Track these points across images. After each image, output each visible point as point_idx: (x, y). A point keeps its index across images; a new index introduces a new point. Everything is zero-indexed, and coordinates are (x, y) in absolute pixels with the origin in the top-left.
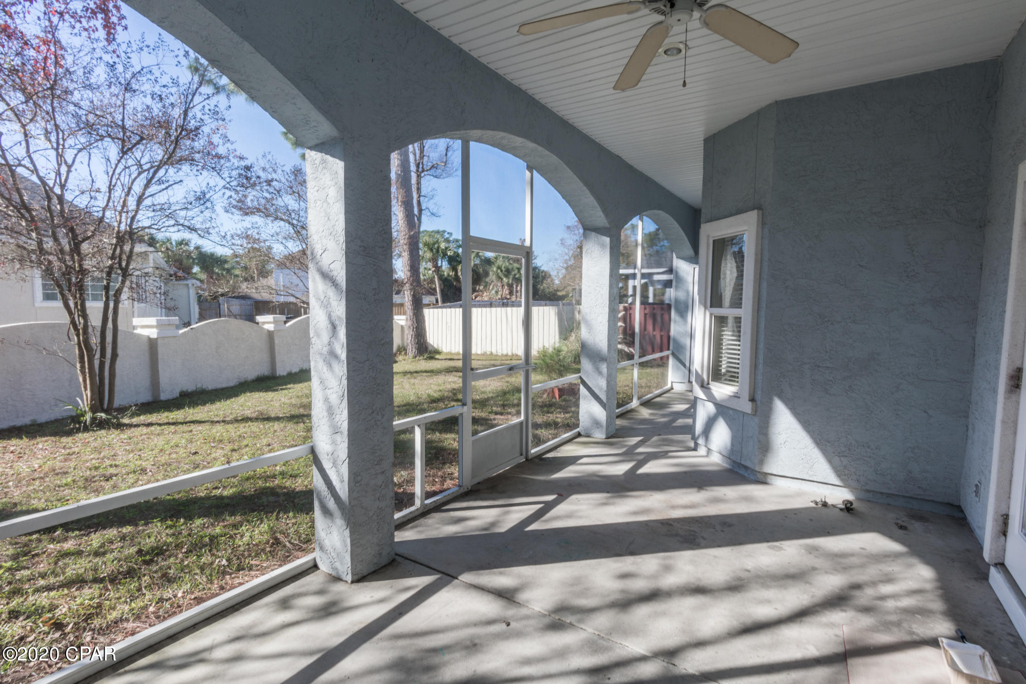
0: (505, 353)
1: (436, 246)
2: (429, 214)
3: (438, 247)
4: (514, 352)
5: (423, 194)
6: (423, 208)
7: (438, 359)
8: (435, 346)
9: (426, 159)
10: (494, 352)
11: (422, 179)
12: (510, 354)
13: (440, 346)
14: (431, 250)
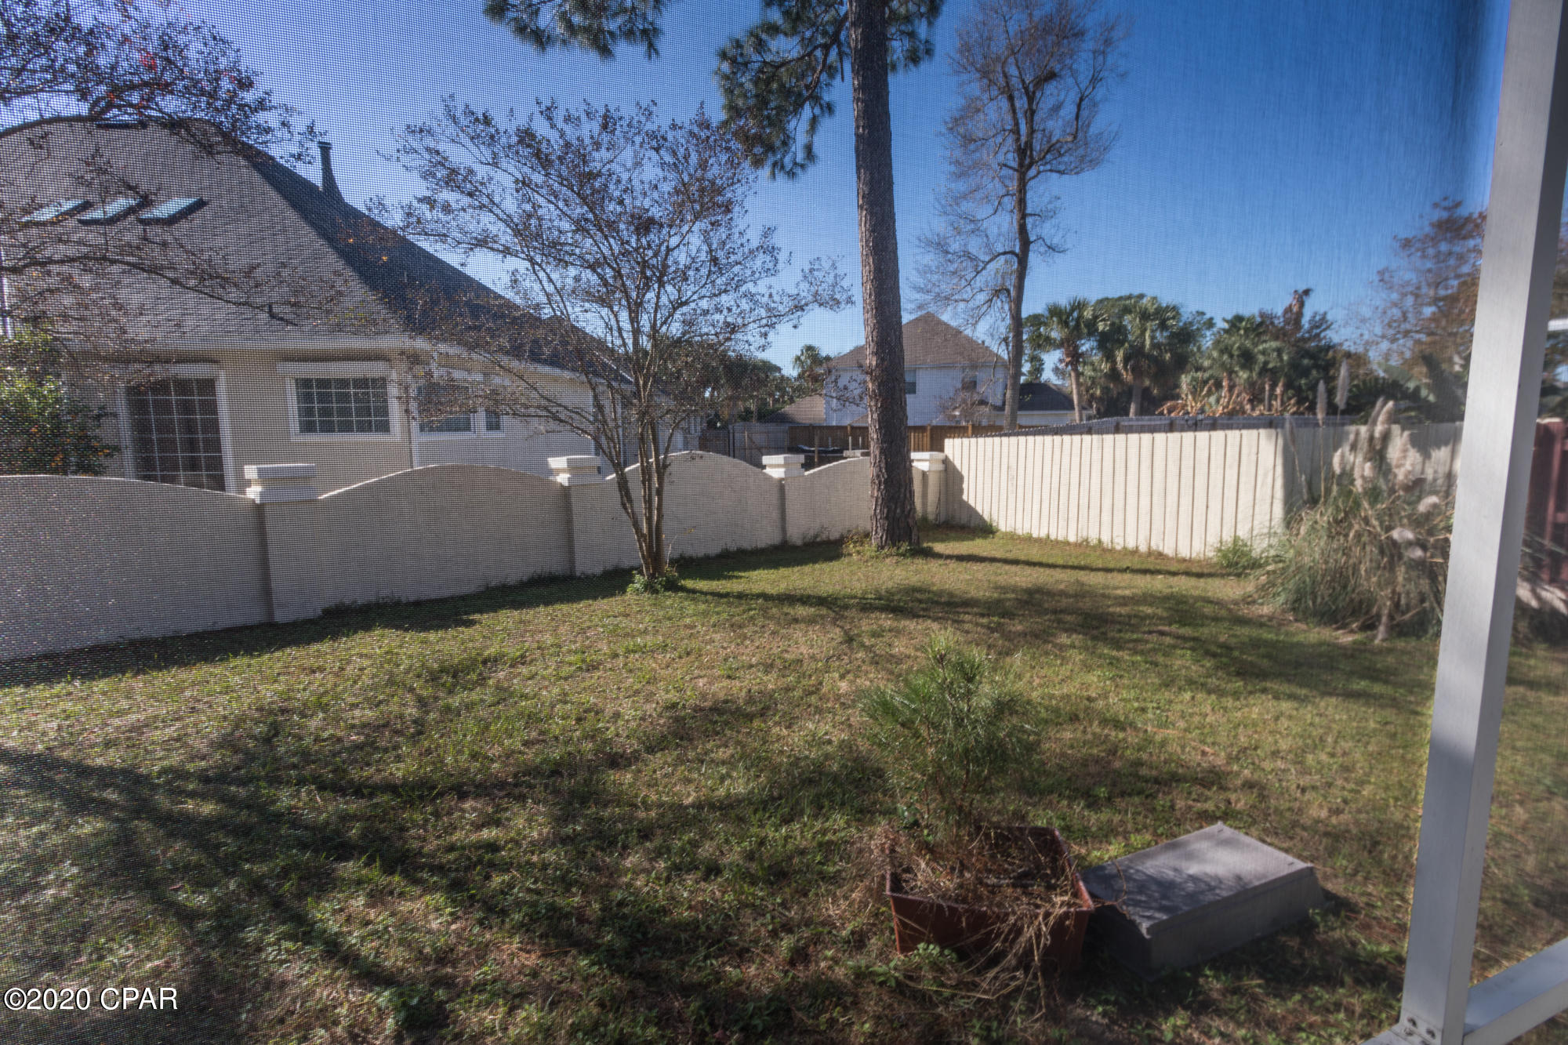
0: (1131, 545)
1: (1075, 314)
2: (1043, 249)
3: (1080, 317)
4: (1154, 547)
5: (1029, 210)
6: (1032, 238)
7: (939, 556)
8: (986, 517)
9: (1038, 136)
10: (1106, 539)
11: (1031, 183)
12: (1143, 548)
13: (995, 517)
14: (1066, 324)
